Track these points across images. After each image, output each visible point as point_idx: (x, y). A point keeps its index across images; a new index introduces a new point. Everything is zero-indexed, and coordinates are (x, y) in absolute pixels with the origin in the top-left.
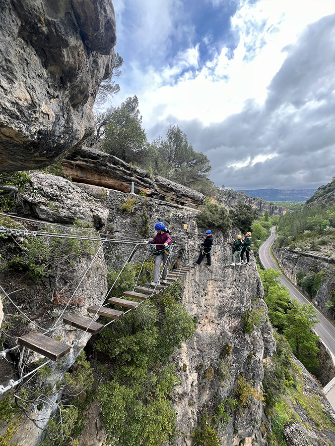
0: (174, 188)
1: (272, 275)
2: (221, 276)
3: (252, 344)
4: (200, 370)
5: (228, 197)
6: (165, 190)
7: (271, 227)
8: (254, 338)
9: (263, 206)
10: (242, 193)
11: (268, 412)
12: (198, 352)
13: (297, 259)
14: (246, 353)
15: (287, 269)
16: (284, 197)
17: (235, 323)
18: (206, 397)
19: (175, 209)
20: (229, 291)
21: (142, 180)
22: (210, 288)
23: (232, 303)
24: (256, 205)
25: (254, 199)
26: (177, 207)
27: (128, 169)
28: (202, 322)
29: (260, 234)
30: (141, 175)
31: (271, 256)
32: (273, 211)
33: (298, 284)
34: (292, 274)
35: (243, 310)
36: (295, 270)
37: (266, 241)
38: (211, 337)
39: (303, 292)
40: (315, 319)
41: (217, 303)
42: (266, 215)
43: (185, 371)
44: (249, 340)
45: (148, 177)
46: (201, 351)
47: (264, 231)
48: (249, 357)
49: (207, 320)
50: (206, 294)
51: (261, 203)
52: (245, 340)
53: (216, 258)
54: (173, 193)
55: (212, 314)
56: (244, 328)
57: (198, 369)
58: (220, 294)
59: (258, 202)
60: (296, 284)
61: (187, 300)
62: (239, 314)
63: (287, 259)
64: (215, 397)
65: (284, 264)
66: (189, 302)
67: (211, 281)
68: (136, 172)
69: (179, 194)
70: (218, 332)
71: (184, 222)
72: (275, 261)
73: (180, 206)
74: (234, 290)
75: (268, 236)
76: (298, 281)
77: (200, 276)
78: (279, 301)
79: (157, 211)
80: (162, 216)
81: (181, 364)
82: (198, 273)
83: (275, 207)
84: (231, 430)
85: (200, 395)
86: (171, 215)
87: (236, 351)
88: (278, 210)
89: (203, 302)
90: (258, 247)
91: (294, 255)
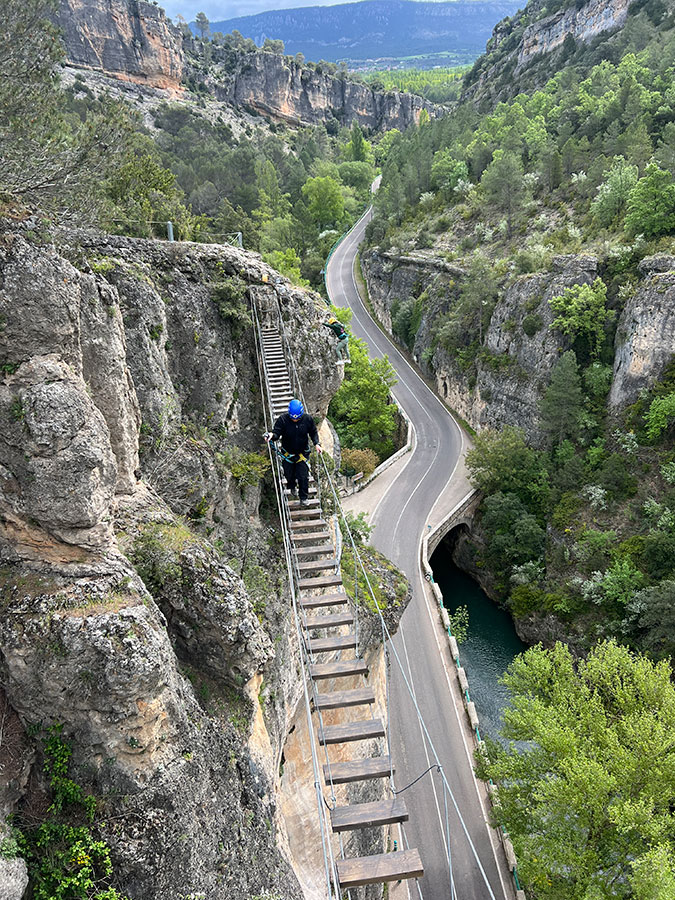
5: (228, 69)
9: (352, 95)
10: (274, 48)
13: (391, 273)
16: (435, 34)
24: (329, 95)
25: (319, 72)
29: (334, 212)
31: (355, 275)
32: (382, 112)
33: (393, 331)
34: (385, 310)
36: (389, 300)
39: (401, 347)
42: (357, 139)
47: (347, 196)
51: (343, 87)
59: (334, 83)
63: (375, 277)
76: (393, 324)
83: (389, 97)
88: (398, 107)
90: (326, 255)
91: (386, 267)
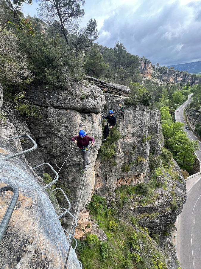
0: (116, 88)
1: (178, 125)
2: (133, 122)
3: (145, 146)
4: (125, 152)
5: (161, 73)
6: (112, 89)
7: (189, 94)
8: (145, 144)
9: (187, 78)
10: (172, 68)
11: (152, 171)
12: (124, 147)
13: (199, 115)
14: (142, 149)
15: (191, 122)
17: (139, 139)
18: (127, 160)
19: (116, 98)
20: (137, 128)
21: (103, 85)
22: (129, 127)
23: (138, 132)
24: (182, 77)
25: (181, 73)
26: (117, 97)
27: (97, 81)
28: (126, 138)
29: (179, 100)
30: (102, 83)
31: (183, 114)
32: (194, 81)
33: (195, 131)
34: (193, 125)
35: (142, 135)
36: (196, 122)
37: (183, 104)
38: (129, 143)
39: (197, 135)
40: (196, 148)
41: (131, 132)
42: (188, 85)
43: (120, 151)
44: (143, 145)
45: (106, 84)
46: (125, 147)
47: (183, 97)
48: (143, 150)
49: (128, 138)
50: (127, 129)
51: (186, 76)
52: (142, 145)
53: (131, 116)
54: (116, 90)
55: (130, 135)
56: (142, 141)
57: (124, 152)
58: (133, 129)
59: (184, 75)
60: (194, 130)
61: (120, 130)
62: (141, 136)
63: (192, 116)
64: (130, 161)
65: (189, 119)
66: (121, 131)
67: (129, 124)
68: (101, 82)
69: (118, 90)
70: (132, 142)
71: (119, 103)
72: (185, 117)
73: (118, 96)
74: (139, 128)
75: (185, 101)
76: (195, 129)
77: (125, 122)
78: (179, 140)
79: (109, 99)
80: (111, 101)
81: (118, 149)
82: (124, 121)
83: (197, 78)
84: (135, 170)
85: (125, 159)
86: (115, 100)
87: (138, 148)
88: (199, 80)
89: (126, 131)
90: (175, 109)
91: (197, 113)
